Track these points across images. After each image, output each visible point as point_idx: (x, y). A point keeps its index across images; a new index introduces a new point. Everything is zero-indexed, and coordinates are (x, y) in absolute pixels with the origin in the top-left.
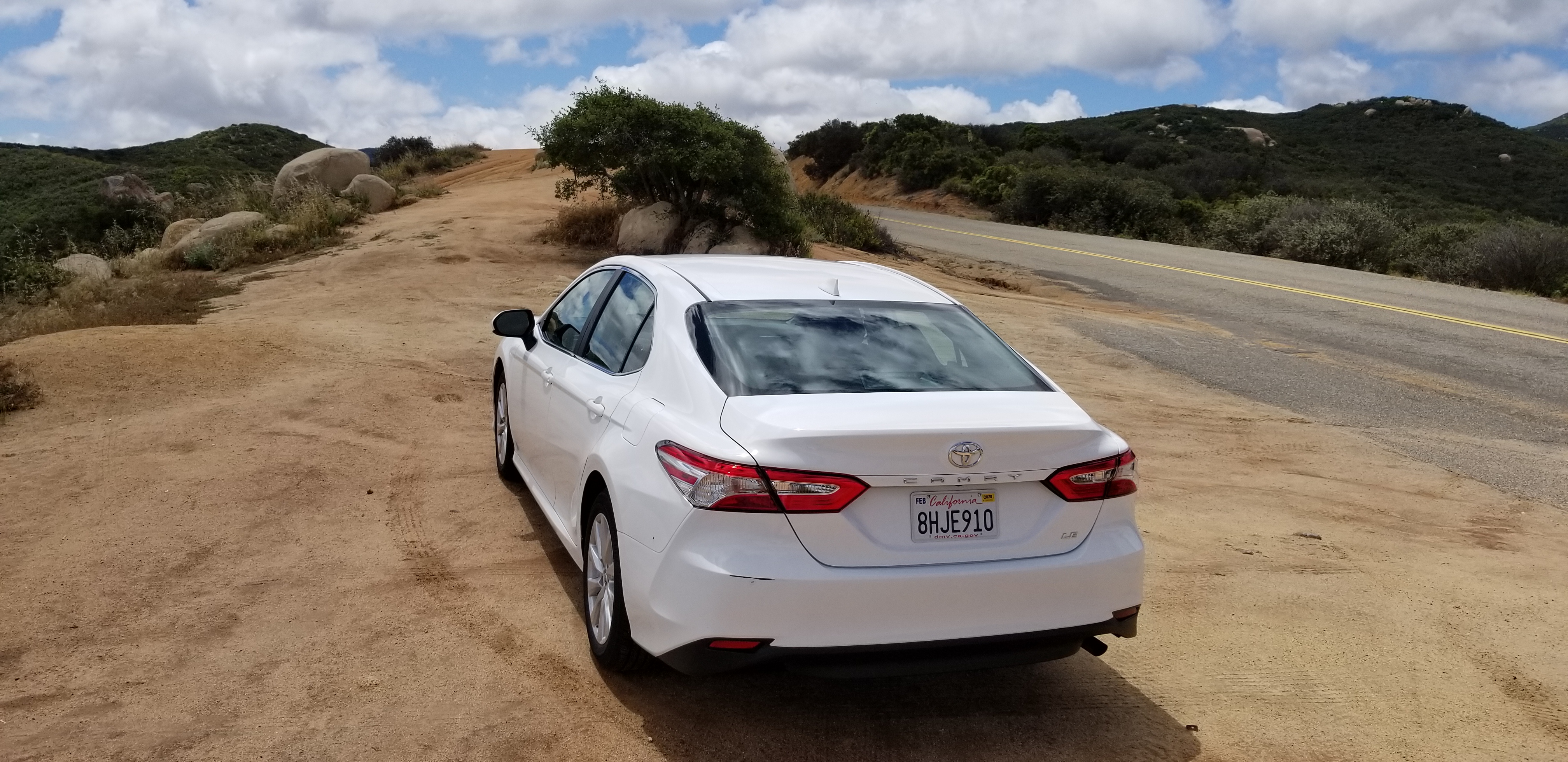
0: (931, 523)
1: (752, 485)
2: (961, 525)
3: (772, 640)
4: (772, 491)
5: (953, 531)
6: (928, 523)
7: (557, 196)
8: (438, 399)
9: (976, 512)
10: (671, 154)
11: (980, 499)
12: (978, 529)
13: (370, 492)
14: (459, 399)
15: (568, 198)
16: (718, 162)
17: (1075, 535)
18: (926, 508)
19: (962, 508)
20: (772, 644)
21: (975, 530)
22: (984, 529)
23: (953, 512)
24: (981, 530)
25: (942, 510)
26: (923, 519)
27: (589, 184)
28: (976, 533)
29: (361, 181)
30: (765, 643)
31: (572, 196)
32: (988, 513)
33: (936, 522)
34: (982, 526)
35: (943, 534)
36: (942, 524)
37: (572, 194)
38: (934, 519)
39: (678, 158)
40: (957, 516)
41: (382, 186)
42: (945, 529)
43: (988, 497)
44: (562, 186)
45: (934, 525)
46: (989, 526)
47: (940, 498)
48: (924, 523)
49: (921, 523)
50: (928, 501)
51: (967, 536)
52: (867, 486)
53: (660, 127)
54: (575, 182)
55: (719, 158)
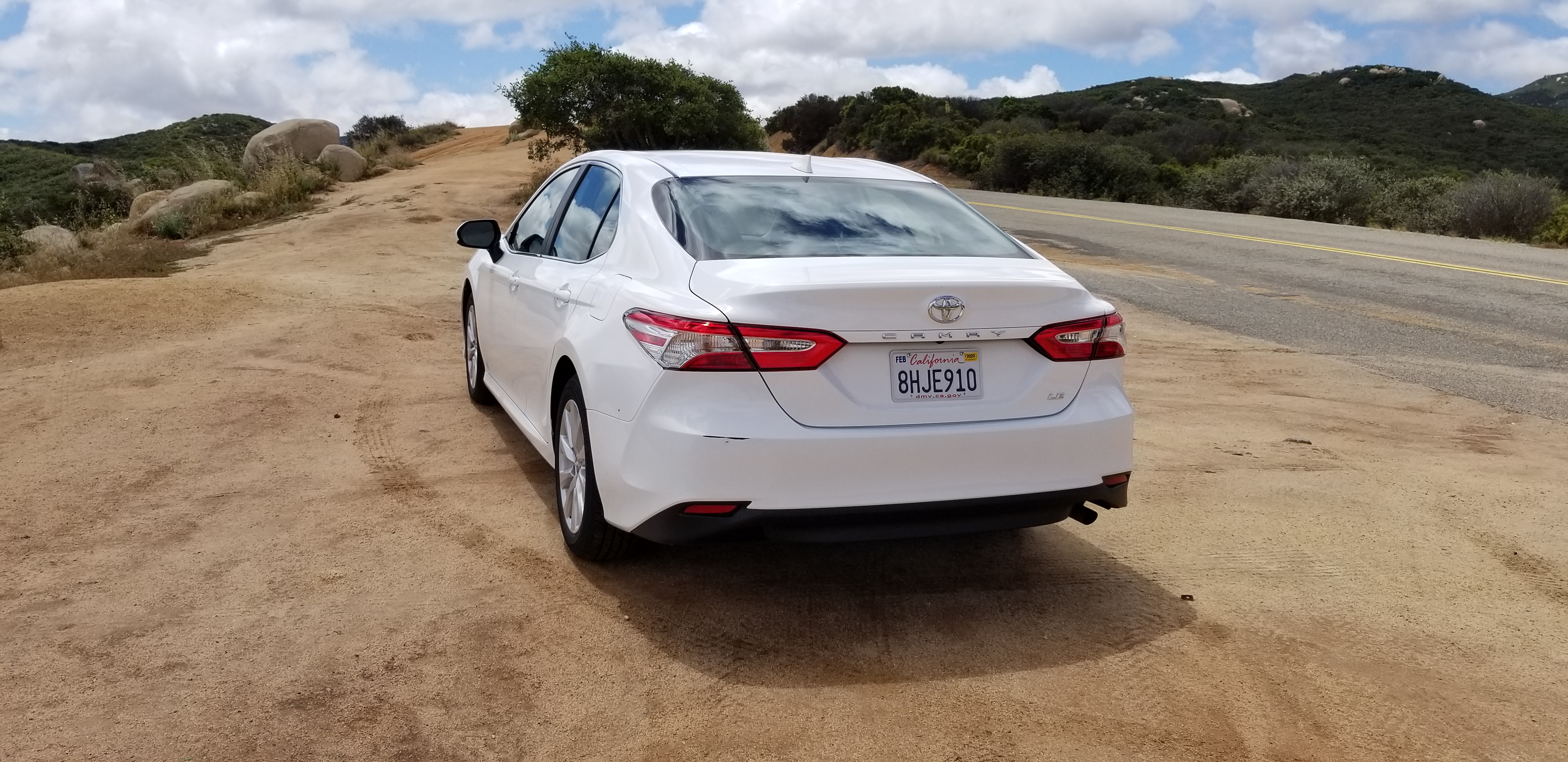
0: (912, 382)
1: (723, 343)
2: (943, 384)
3: (749, 503)
4: (745, 348)
5: (936, 391)
6: (909, 382)
7: (530, 158)
8: (409, 337)
9: (959, 372)
10: (644, 108)
11: (962, 359)
12: (961, 389)
13: (337, 416)
14: (430, 337)
15: (541, 159)
16: (692, 116)
17: (1062, 397)
18: (906, 367)
19: (944, 367)
20: (748, 507)
21: (958, 390)
22: (967, 389)
23: (934, 371)
24: (964, 390)
25: (924, 369)
26: (903, 377)
27: (562, 144)
28: (959, 393)
29: (332, 151)
30: (742, 505)
31: (545, 158)
32: (971, 373)
33: (917, 381)
34: (964, 386)
35: (925, 394)
36: (924, 383)
37: (545, 155)
38: (915, 378)
39: (651, 113)
40: (938, 376)
41: (353, 157)
42: (927, 388)
43: (971, 357)
44: (534, 147)
45: (915, 385)
46: (972, 386)
47: (921, 357)
48: (905, 382)
49: (902, 382)
50: (908, 359)
51: (949, 396)
52: (844, 343)
53: (632, 83)
54: (548, 143)
55: (693, 112)
